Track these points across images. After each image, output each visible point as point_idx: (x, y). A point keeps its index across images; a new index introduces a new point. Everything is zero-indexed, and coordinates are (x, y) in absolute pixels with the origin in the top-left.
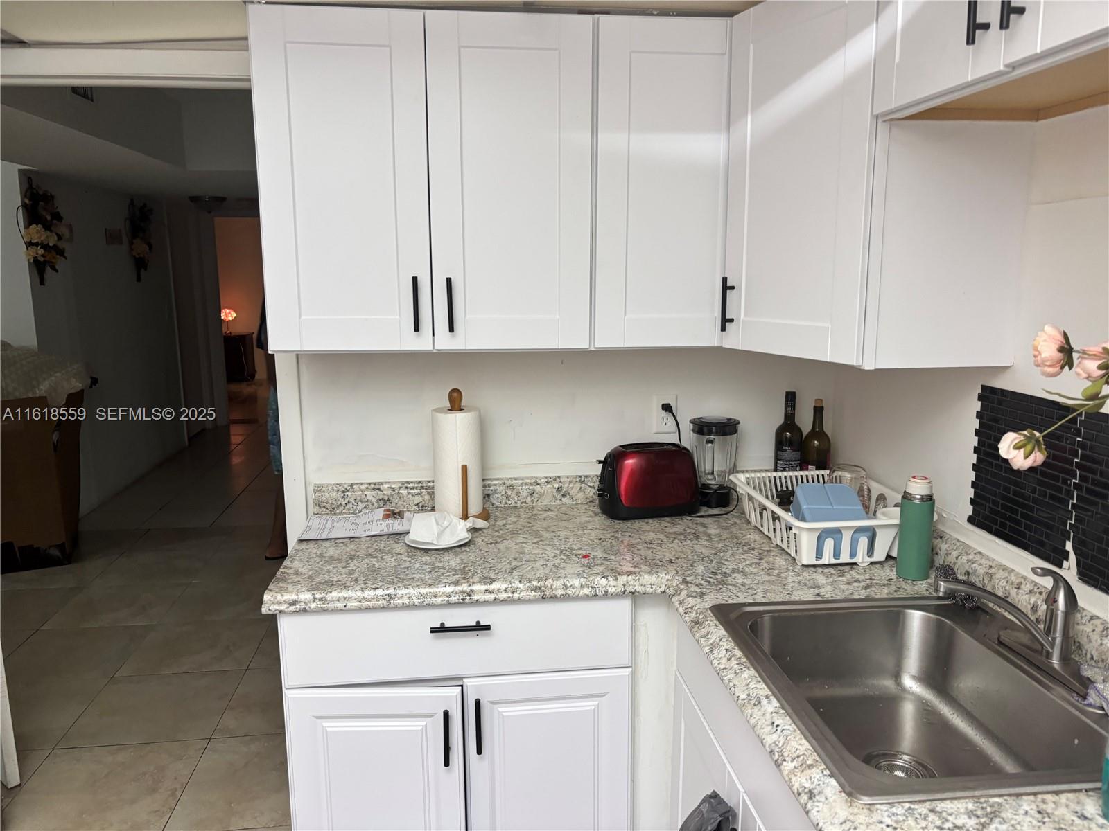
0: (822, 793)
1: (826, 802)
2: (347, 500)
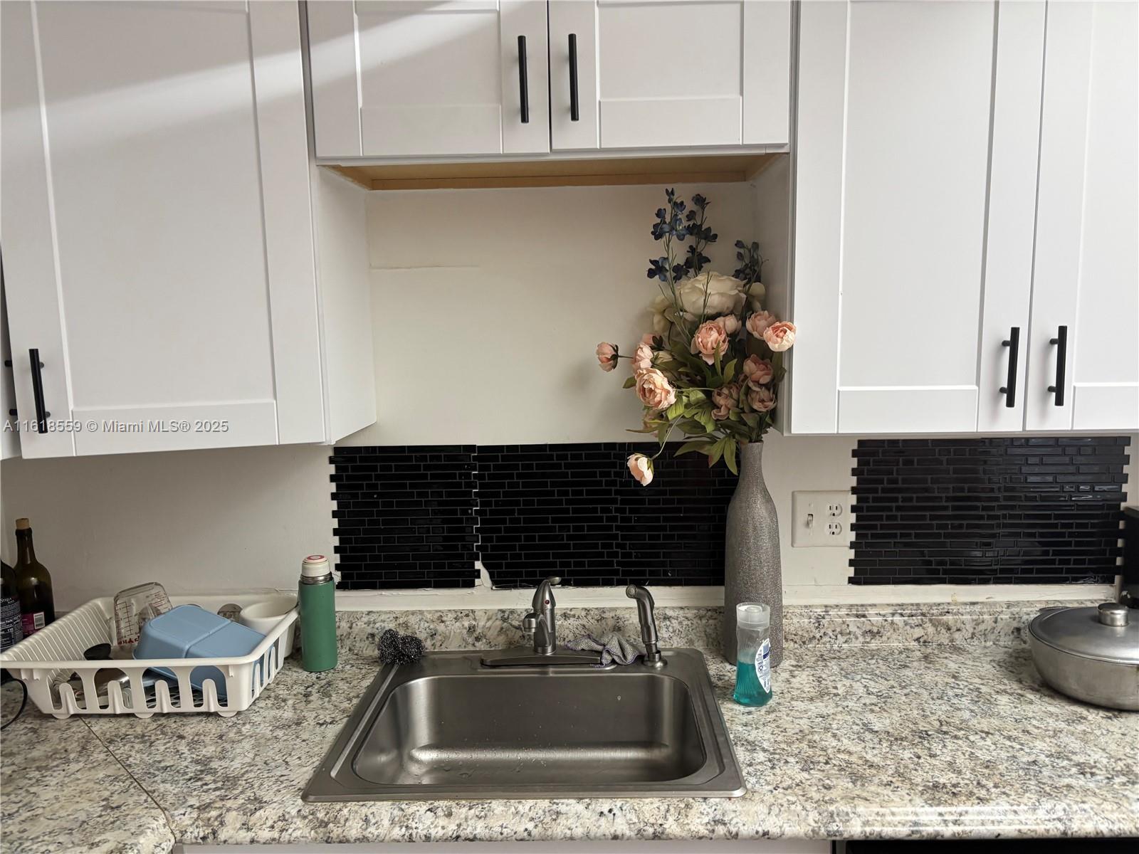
0: (726, 812)
1: (738, 814)
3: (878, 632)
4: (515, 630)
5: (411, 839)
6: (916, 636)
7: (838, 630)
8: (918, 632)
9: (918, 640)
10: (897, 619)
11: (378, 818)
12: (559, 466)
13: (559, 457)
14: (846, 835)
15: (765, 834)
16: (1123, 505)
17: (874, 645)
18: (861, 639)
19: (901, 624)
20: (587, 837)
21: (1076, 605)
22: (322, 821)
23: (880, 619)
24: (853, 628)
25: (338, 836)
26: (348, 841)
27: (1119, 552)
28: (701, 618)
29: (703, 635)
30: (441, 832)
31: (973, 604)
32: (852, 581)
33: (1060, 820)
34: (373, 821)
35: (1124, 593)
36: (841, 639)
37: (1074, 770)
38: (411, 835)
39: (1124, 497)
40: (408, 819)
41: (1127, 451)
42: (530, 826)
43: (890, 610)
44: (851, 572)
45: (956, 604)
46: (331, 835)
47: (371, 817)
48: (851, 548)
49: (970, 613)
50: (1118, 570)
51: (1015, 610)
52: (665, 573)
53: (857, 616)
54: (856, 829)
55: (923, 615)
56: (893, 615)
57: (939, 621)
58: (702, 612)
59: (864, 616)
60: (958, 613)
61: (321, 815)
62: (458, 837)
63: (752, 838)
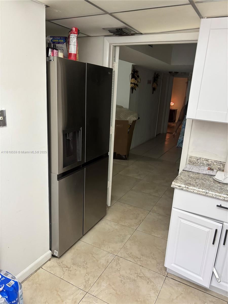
2: (198, 162)
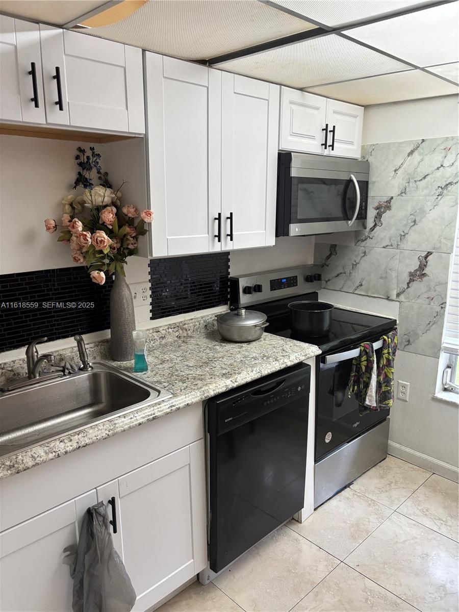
3: (165, 337)
4: (9, 372)
5: (59, 456)
6: (176, 335)
7: (151, 339)
8: (177, 334)
9: (177, 337)
10: (170, 330)
11: (38, 454)
12: (22, 285)
13: (22, 280)
14: (210, 396)
15: (188, 404)
16: (229, 276)
17: (163, 342)
18: (159, 341)
19: (171, 332)
20: (130, 427)
21: (220, 313)
22: (10, 466)
23: (165, 331)
24: (156, 337)
25: (23, 468)
26: (28, 468)
27: (228, 293)
28: (97, 346)
29: (99, 353)
30: (71, 448)
31: (192, 319)
32: (151, 319)
33: (259, 372)
34: (36, 456)
35: (232, 307)
36: (152, 342)
37: (253, 359)
38: (58, 454)
39: (229, 274)
40: (53, 449)
41: (229, 257)
42: (107, 432)
43: (167, 327)
44: (151, 315)
45: (187, 321)
46: (19, 469)
47: (34, 455)
48: (151, 305)
49: (192, 323)
50: (228, 300)
51: (204, 319)
52: (78, 330)
53: (157, 332)
54: (212, 393)
55: (178, 327)
56: (168, 329)
57: (183, 328)
58: (97, 344)
59: (159, 331)
60: (188, 324)
61: (8, 463)
62: (79, 447)
63: (184, 408)
